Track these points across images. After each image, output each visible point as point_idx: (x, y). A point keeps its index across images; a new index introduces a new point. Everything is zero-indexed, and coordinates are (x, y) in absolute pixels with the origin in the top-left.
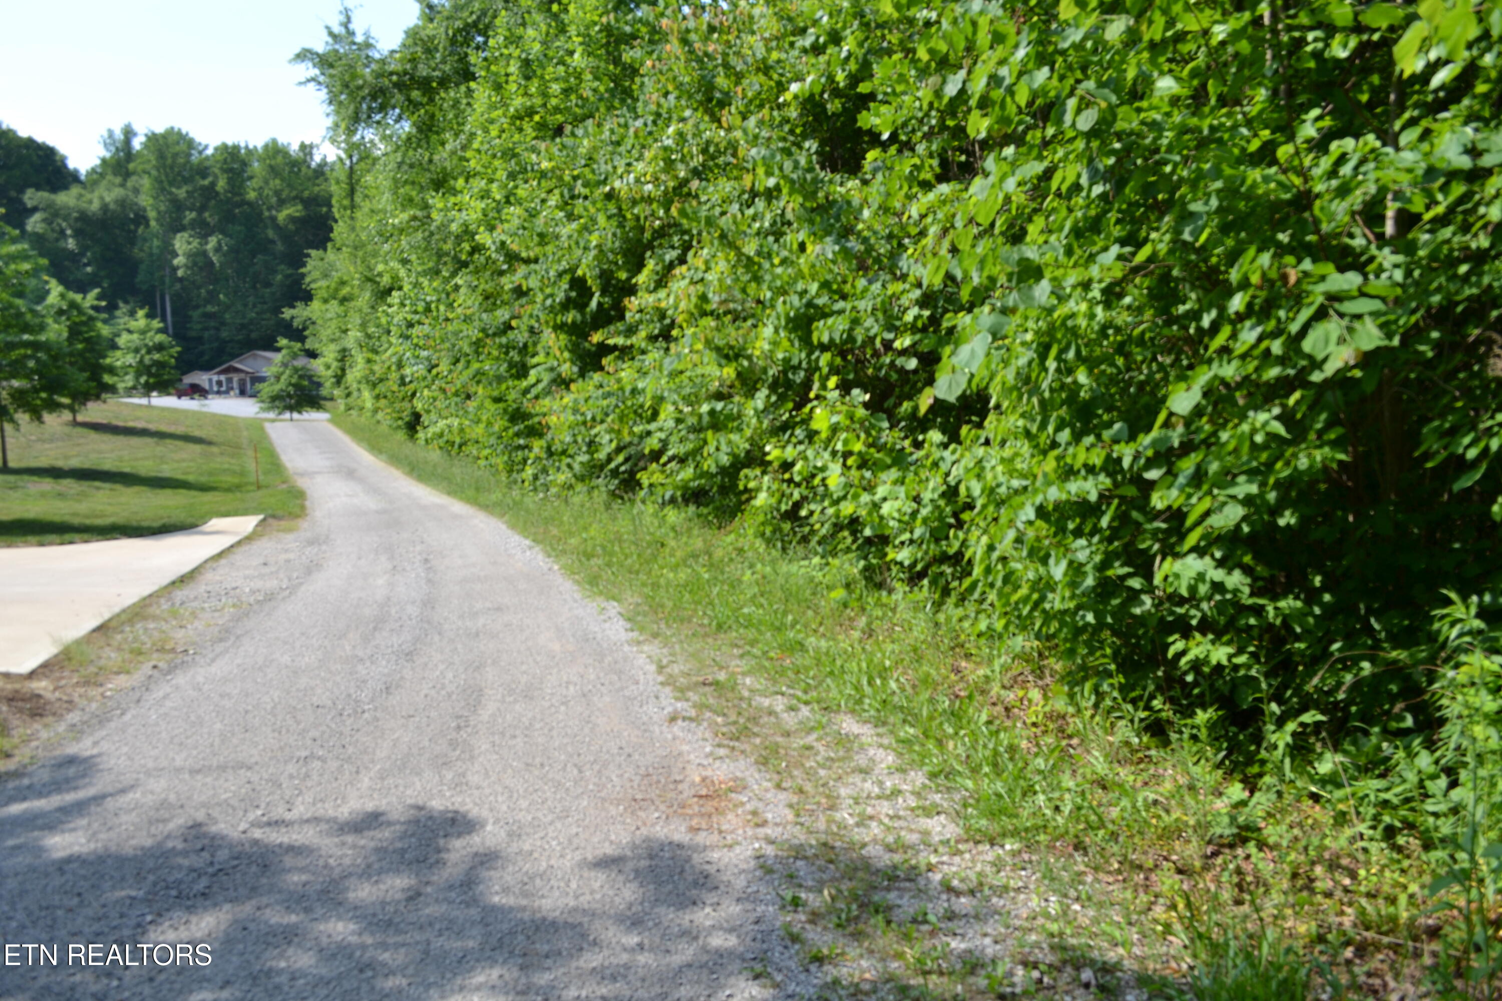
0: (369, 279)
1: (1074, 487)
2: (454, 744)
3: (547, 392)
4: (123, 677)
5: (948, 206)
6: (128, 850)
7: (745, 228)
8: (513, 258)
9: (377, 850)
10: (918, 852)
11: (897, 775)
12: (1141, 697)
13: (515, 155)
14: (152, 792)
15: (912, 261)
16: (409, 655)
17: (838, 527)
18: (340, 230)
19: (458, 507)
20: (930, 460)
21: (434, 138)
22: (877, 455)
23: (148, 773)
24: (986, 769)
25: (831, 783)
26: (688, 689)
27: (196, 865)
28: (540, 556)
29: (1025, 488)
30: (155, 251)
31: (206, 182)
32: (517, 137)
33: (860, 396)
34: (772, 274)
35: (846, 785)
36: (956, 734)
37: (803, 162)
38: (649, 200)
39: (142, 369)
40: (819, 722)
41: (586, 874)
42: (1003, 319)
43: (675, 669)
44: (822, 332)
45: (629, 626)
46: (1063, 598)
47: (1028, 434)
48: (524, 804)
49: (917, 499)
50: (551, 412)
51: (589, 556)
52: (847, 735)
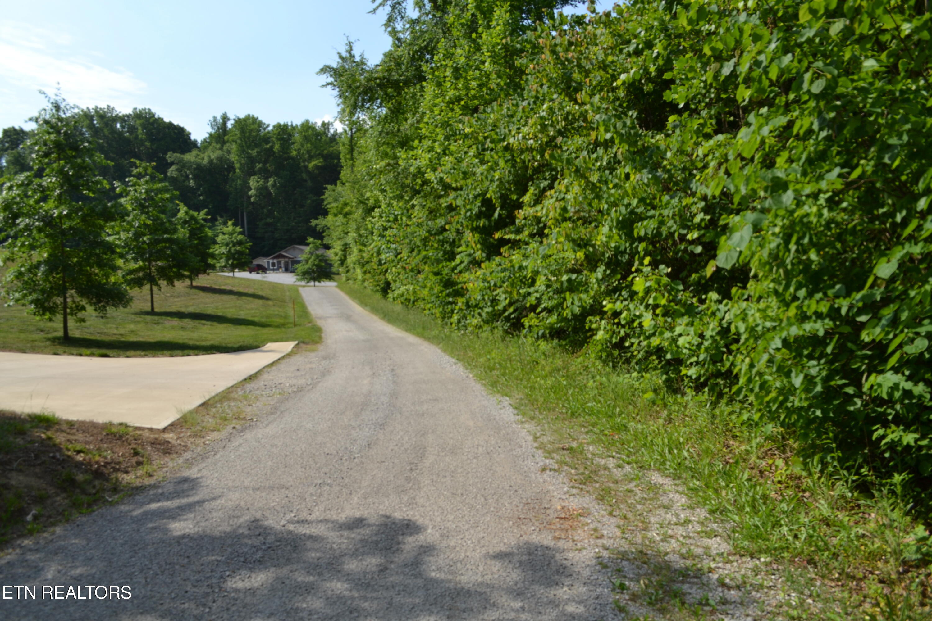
0: (361, 202)
1: (808, 326)
2: (408, 480)
3: (467, 269)
4: (216, 433)
5: (722, 148)
6: (217, 533)
7: (591, 166)
8: (447, 187)
9: (362, 541)
10: (702, 560)
11: (688, 511)
12: (853, 466)
13: (449, 125)
14: (231, 500)
15: (699, 184)
16: (382, 426)
17: (649, 353)
18: (345, 174)
19: (411, 338)
20: (710, 311)
21: (401, 117)
22: (675, 307)
23: (229, 489)
24: (748, 509)
25: (645, 514)
26: (553, 452)
27: (255, 544)
28: (461, 369)
29: (774, 328)
30: (239, 187)
31: (268, 146)
32: (450, 114)
33: (664, 269)
34: (608, 193)
35: (655, 515)
36: (728, 486)
37: (628, 123)
38: (531, 149)
39: (230, 256)
40: (637, 475)
41: (489, 562)
42: (762, 216)
43: (545, 439)
44: (640, 229)
45: (516, 412)
46: (801, 399)
47: (776, 292)
48: (451, 517)
49: (701, 336)
50: (469, 281)
51: (491, 369)
52: (655, 484)
